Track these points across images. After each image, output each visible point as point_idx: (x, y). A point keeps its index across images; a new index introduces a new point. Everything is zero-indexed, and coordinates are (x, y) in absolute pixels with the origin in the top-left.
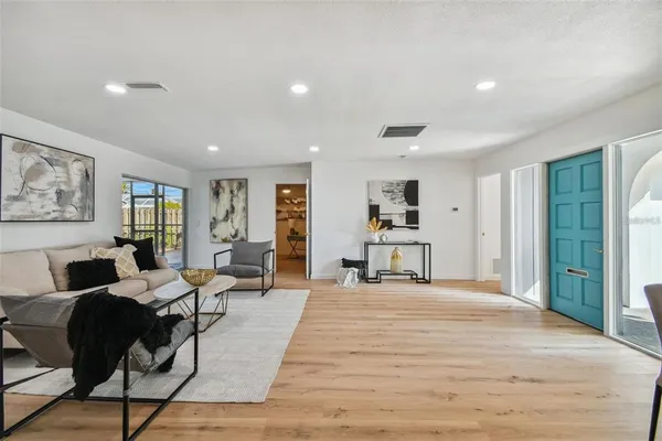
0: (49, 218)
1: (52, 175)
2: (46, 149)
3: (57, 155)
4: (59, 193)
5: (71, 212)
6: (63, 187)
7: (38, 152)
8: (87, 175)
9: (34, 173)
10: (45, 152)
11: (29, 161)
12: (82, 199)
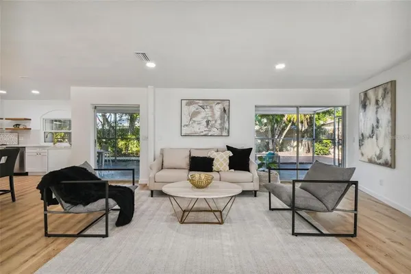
0: (202, 134)
1: (204, 114)
2: (201, 101)
3: (206, 103)
4: (208, 122)
5: (215, 131)
6: (210, 119)
7: (196, 103)
8: (225, 110)
9: (195, 114)
10: (201, 103)
11: (193, 108)
12: (221, 124)
